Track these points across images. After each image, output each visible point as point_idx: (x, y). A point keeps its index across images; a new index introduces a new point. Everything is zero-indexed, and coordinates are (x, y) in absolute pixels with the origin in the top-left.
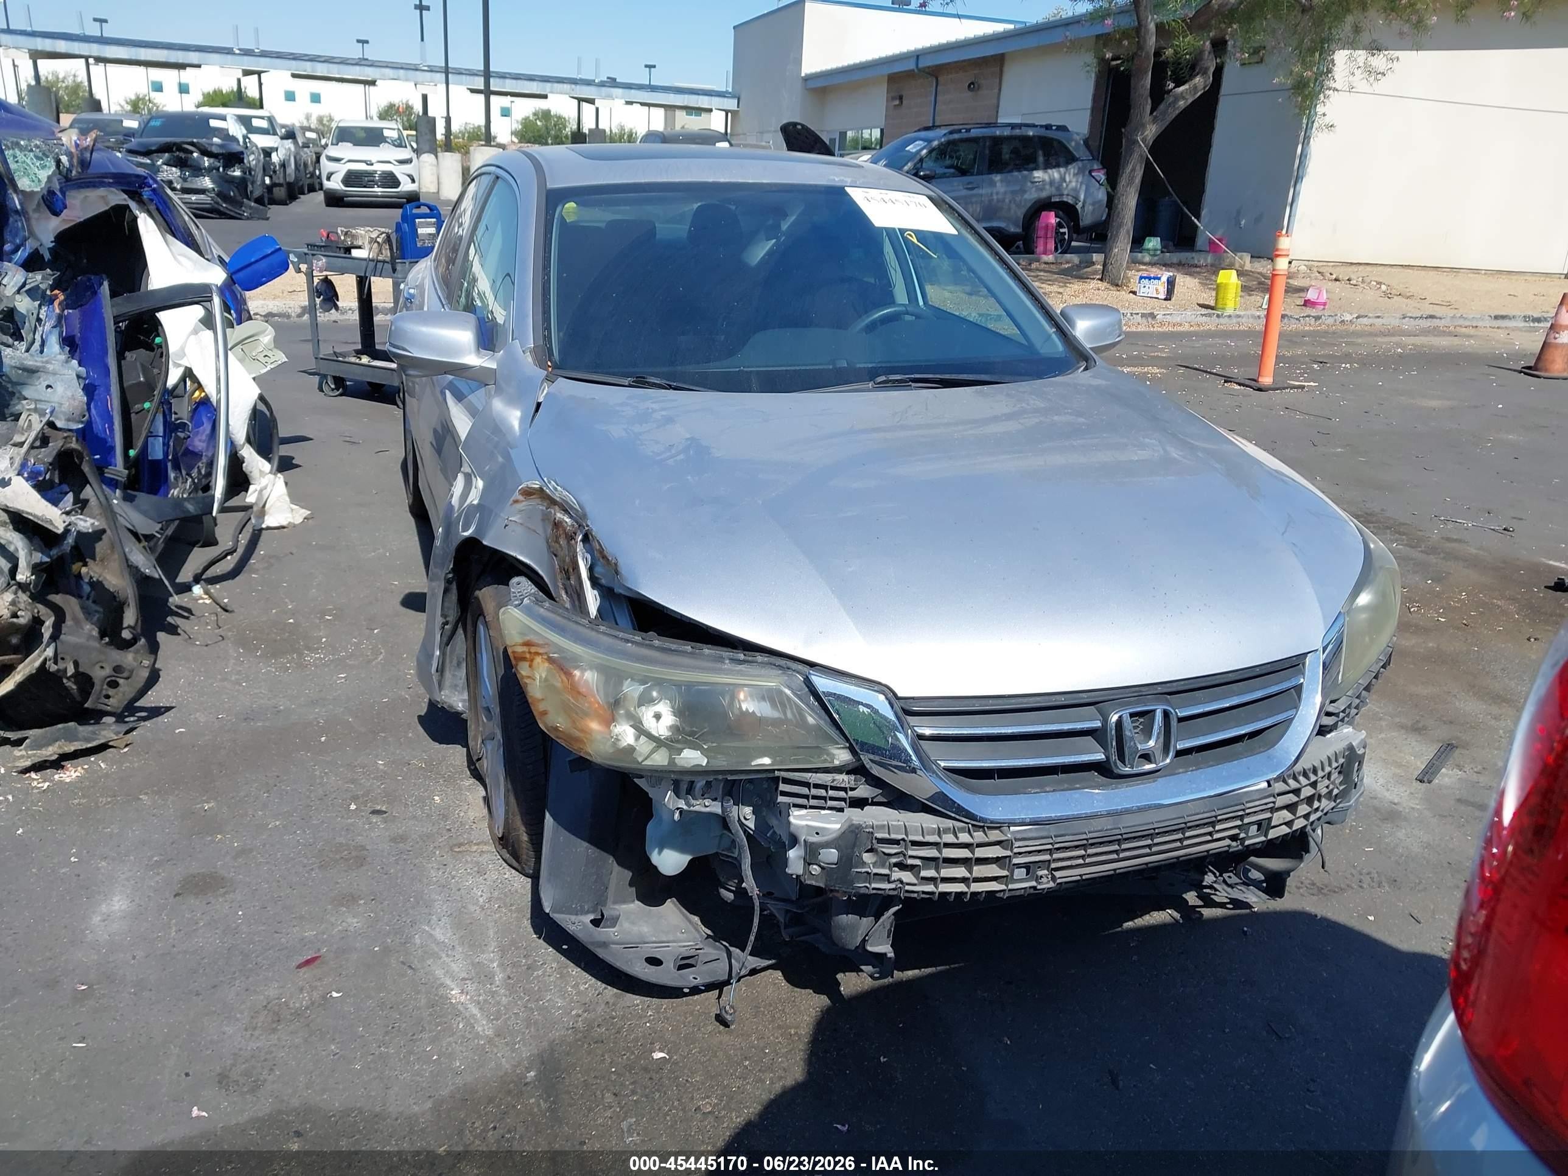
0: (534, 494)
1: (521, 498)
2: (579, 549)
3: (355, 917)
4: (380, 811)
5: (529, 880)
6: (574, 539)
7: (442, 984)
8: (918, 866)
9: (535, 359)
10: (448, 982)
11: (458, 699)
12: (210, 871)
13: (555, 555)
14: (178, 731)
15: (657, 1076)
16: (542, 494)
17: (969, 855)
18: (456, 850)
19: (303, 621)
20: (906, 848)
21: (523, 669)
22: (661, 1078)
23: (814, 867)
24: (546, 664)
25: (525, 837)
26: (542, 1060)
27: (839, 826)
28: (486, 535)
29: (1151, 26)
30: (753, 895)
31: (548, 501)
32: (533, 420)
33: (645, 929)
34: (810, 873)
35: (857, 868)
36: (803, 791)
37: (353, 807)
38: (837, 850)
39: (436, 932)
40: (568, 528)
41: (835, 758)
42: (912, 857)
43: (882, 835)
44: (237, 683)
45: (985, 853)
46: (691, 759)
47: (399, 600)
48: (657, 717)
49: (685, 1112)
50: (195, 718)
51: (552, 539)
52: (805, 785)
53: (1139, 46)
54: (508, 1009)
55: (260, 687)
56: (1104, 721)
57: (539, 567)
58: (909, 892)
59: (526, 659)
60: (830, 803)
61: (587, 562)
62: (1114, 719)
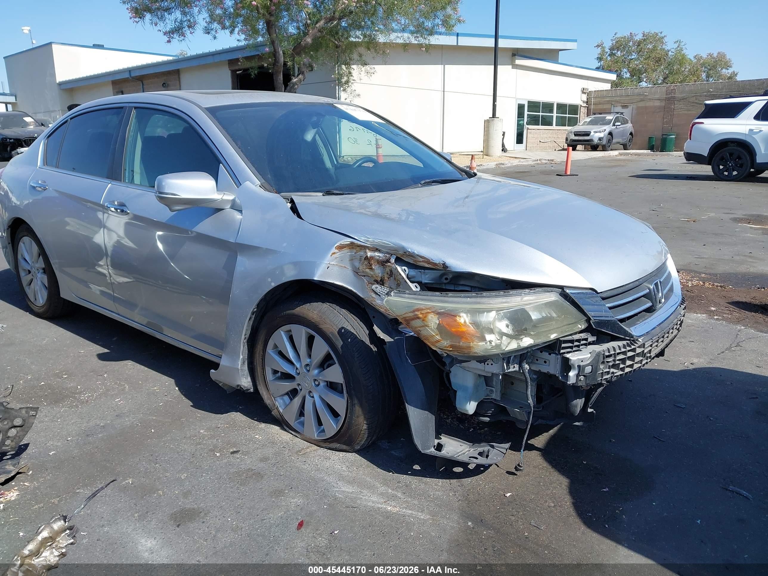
0: (346, 247)
1: (336, 251)
2: (397, 266)
3: (294, 498)
4: (235, 451)
5: (354, 453)
6: (390, 262)
7: (378, 508)
8: (620, 363)
9: (266, 189)
10: (380, 506)
11: (246, 382)
12: (181, 509)
13: (364, 276)
14: (51, 454)
15: (518, 503)
16: (352, 246)
17: (634, 353)
18: (300, 454)
19: (49, 382)
20: (615, 357)
21: (416, 323)
22: (520, 502)
23: (582, 377)
24: (437, 316)
25: (365, 427)
26: (465, 517)
27: (590, 355)
28: (314, 275)
29: (281, 52)
30: (532, 405)
31: (358, 249)
32: (299, 216)
33: (452, 448)
34: (580, 380)
35: (599, 371)
36: (570, 345)
37: (218, 454)
38: (592, 366)
39: (343, 489)
40: (381, 258)
41: (582, 326)
42: (618, 360)
43: (607, 354)
44: (52, 421)
45: (639, 350)
46: (527, 342)
47: (96, 359)
48: (507, 326)
49: (546, 510)
50: (52, 445)
51: (363, 268)
52: (572, 341)
53: (276, 61)
54: (422, 505)
55: (72, 419)
56: (649, 289)
57: (349, 286)
58: (615, 376)
59: (419, 318)
60: (581, 347)
61: (405, 271)
62: (652, 287)
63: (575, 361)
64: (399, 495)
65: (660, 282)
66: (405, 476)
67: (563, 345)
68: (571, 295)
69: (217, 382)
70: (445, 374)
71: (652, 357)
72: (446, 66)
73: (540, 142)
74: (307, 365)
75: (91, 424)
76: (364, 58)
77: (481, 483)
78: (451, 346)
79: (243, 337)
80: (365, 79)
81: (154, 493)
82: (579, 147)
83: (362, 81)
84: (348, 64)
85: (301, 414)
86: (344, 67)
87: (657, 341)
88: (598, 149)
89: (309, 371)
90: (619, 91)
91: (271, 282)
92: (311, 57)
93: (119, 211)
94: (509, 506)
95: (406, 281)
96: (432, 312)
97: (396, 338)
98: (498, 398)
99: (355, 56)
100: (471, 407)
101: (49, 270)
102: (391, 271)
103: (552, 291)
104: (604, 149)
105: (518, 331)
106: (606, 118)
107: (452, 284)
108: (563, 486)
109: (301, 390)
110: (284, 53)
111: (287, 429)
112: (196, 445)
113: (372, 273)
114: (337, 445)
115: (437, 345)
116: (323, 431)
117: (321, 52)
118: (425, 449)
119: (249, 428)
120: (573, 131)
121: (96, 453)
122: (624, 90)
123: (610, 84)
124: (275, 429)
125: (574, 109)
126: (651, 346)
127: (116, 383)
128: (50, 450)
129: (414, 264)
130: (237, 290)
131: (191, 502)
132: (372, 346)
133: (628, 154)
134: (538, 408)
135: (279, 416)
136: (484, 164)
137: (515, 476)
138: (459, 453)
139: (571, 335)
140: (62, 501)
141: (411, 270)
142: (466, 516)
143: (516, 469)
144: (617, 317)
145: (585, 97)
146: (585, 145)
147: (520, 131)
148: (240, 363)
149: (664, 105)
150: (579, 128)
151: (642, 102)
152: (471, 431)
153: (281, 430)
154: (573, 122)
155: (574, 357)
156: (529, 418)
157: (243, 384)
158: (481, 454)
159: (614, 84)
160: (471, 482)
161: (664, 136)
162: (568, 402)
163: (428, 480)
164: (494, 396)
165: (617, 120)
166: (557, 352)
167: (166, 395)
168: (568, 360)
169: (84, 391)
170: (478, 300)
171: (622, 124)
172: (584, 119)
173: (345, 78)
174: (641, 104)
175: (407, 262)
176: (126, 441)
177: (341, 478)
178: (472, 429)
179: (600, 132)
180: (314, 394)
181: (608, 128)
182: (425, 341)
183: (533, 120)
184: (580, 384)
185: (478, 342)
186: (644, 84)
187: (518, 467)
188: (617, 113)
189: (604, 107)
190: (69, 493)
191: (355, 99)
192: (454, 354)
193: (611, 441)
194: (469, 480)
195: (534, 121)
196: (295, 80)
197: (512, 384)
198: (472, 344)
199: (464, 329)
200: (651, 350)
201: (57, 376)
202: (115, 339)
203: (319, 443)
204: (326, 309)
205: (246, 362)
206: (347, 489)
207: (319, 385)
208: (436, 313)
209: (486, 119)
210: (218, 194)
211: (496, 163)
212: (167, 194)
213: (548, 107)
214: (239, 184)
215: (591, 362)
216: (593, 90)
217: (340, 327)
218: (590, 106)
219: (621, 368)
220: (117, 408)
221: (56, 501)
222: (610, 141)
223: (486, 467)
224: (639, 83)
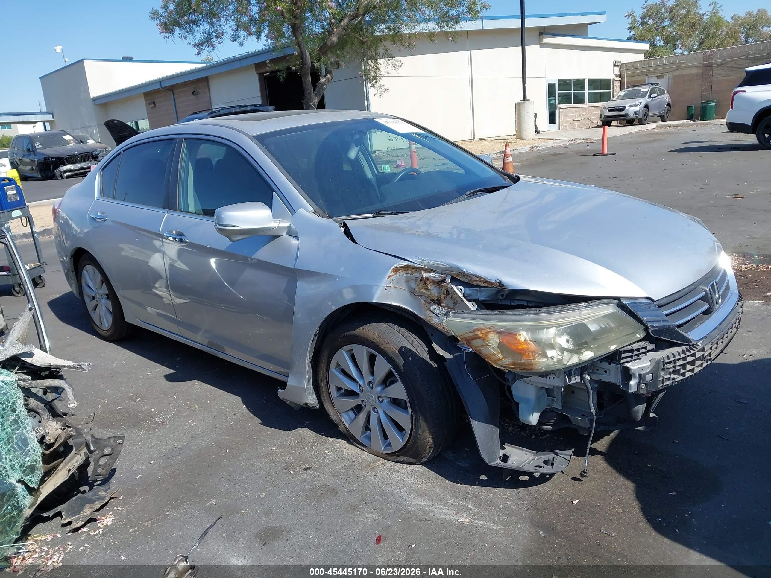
0: (401, 269)
1: (393, 274)
2: (453, 286)
3: (369, 513)
4: (307, 468)
5: (421, 466)
6: (445, 282)
7: (451, 520)
8: (680, 369)
9: (319, 215)
10: (452, 518)
11: (311, 400)
12: (264, 528)
13: (421, 296)
14: (138, 478)
15: (586, 510)
16: (407, 268)
17: (694, 358)
18: (370, 468)
19: (125, 406)
20: (675, 363)
21: (477, 343)
22: (588, 509)
23: (643, 385)
24: (497, 335)
25: (431, 441)
26: (536, 526)
27: (649, 363)
28: (372, 298)
29: (308, 54)
30: (594, 414)
31: (413, 270)
32: (353, 240)
33: (517, 458)
34: (641, 388)
35: (659, 378)
36: (630, 354)
37: (292, 472)
38: (652, 374)
39: (415, 502)
40: (436, 279)
41: (640, 335)
42: (678, 366)
43: (667, 361)
44: (134, 445)
45: (699, 355)
46: (588, 355)
47: (164, 380)
48: (568, 341)
49: (615, 516)
50: (137, 468)
51: (419, 288)
52: (631, 351)
53: (303, 63)
54: (493, 515)
55: (151, 442)
56: (706, 291)
57: (406, 306)
58: (676, 382)
59: (479, 338)
60: (640, 355)
61: (461, 290)
62: (708, 289)
63: (635, 370)
64: (470, 506)
65: (716, 283)
66: (473, 486)
67: (623, 355)
68: (628, 306)
69: (285, 401)
70: (506, 388)
71: (712, 359)
72: (472, 51)
73: (573, 120)
74: (370, 382)
75: (170, 446)
76: (390, 52)
77: (548, 490)
78: (513, 364)
79: (308, 358)
80: (393, 72)
81: (238, 513)
82: (614, 123)
83: (389, 75)
84: (375, 60)
85: (367, 427)
86: (370, 62)
87: (717, 343)
88: (634, 123)
89: (372, 388)
90: (654, 61)
91: (332, 305)
92: (338, 55)
93: (177, 240)
94: (578, 513)
95: (462, 300)
96: (493, 331)
97: (455, 354)
98: (560, 408)
99: (381, 51)
100: (534, 419)
101: (112, 296)
102: (447, 291)
103: (609, 303)
104: (641, 122)
105: (578, 345)
106: (641, 90)
107: (509, 299)
108: (630, 491)
109: (365, 406)
110: (311, 54)
111: (354, 443)
112: (270, 463)
113: (428, 293)
114: (405, 458)
115: (499, 362)
116: (390, 444)
117: (347, 49)
118: (492, 462)
119: (318, 444)
120: (607, 107)
121: (179, 475)
122: (658, 60)
123: (644, 55)
124: (342, 443)
125: (607, 84)
126: (711, 348)
127: (186, 404)
128: (136, 474)
129: (469, 283)
130: (299, 314)
131: (273, 521)
132: (432, 363)
133: (666, 126)
134: (600, 415)
135: (346, 431)
136: (518, 149)
137: (581, 482)
138: (524, 462)
139: (630, 345)
140: (154, 524)
141: (467, 289)
142: (537, 524)
143: (581, 475)
144: (674, 324)
145: (617, 71)
146: (620, 120)
147: (551, 110)
148: (306, 382)
149: (702, 72)
150: (613, 103)
151: (677, 71)
152: (533, 437)
153: (348, 444)
154: (606, 97)
155: (634, 366)
156: (592, 426)
157: (310, 401)
158: (546, 462)
159: (648, 54)
160: (538, 490)
161: (704, 105)
162: (629, 408)
163: (496, 490)
164: (555, 405)
165: (653, 91)
166: (617, 362)
167: (235, 414)
168: (628, 369)
169: (158, 413)
170: (537, 316)
171: (658, 95)
172: (617, 93)
173: (372, 73)
174: (677, 73)
175: (463, 281)
176: (204, 462)
177: (412, 491)
178: (534, 436)
179: (635, 106)
180: (378, 410)
181: (643, 101)
182: (486, 360)
183: (564, 99)
184: (641, 392)
185: (539, 359)
186: (678, 51)
187: (583, 473)
188: (653, 84)
189: (639, 79)
190: (160, 515)
191: (384, 93)
192: (517, 371)
193: (673, 442)
194: (536, 488)
195: (566, 99)
196: (323, 80)
197: (573, 392)
198: (533, 361)
199: (525, 347)
200: (711, 353)
201: (132, 399)
202: (178, 359)
203: (387, 457)
204: (385, 329)
205: (311, 380)
206: (418, 503)
207: (383, 401)
208: (496, 332)
209: (517, 103)
210: (275, 222)
211: (530, 146)
212: (226, 226)
213: (579, 84)
214: (293, 211)
215: (651, 370)
216: (626, 62)
217: (400, 346)
218: (624, 79)
219: (681, 374)
220: (191, 429)
221: (149, 524)
222: (646, 114)
223: (552, 475)
224: (673, 50)
